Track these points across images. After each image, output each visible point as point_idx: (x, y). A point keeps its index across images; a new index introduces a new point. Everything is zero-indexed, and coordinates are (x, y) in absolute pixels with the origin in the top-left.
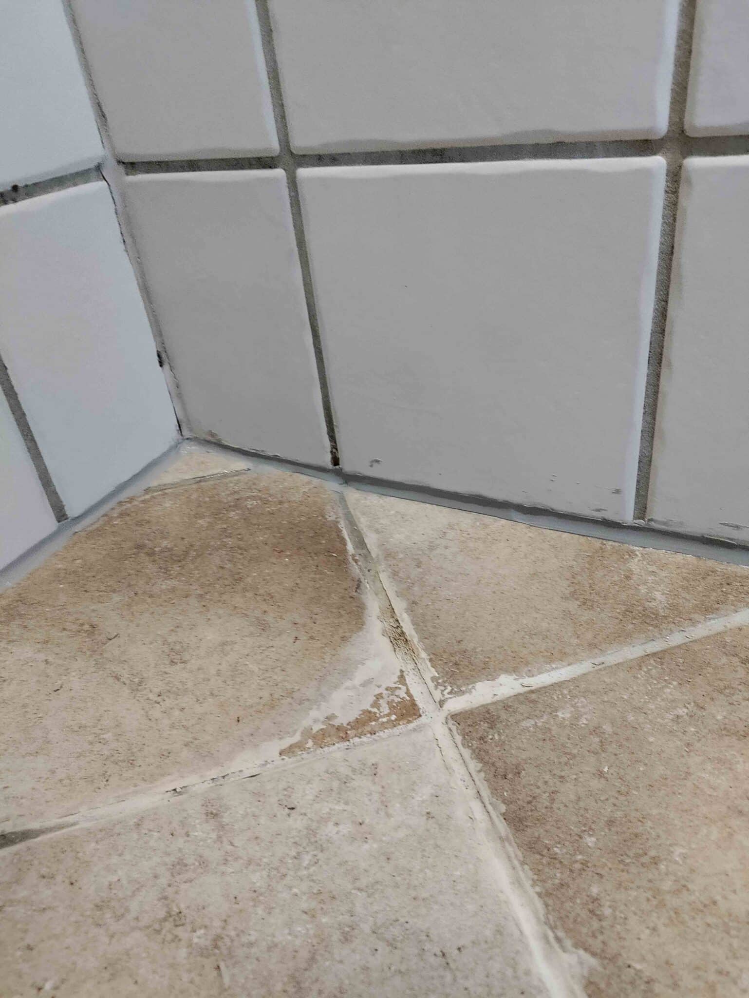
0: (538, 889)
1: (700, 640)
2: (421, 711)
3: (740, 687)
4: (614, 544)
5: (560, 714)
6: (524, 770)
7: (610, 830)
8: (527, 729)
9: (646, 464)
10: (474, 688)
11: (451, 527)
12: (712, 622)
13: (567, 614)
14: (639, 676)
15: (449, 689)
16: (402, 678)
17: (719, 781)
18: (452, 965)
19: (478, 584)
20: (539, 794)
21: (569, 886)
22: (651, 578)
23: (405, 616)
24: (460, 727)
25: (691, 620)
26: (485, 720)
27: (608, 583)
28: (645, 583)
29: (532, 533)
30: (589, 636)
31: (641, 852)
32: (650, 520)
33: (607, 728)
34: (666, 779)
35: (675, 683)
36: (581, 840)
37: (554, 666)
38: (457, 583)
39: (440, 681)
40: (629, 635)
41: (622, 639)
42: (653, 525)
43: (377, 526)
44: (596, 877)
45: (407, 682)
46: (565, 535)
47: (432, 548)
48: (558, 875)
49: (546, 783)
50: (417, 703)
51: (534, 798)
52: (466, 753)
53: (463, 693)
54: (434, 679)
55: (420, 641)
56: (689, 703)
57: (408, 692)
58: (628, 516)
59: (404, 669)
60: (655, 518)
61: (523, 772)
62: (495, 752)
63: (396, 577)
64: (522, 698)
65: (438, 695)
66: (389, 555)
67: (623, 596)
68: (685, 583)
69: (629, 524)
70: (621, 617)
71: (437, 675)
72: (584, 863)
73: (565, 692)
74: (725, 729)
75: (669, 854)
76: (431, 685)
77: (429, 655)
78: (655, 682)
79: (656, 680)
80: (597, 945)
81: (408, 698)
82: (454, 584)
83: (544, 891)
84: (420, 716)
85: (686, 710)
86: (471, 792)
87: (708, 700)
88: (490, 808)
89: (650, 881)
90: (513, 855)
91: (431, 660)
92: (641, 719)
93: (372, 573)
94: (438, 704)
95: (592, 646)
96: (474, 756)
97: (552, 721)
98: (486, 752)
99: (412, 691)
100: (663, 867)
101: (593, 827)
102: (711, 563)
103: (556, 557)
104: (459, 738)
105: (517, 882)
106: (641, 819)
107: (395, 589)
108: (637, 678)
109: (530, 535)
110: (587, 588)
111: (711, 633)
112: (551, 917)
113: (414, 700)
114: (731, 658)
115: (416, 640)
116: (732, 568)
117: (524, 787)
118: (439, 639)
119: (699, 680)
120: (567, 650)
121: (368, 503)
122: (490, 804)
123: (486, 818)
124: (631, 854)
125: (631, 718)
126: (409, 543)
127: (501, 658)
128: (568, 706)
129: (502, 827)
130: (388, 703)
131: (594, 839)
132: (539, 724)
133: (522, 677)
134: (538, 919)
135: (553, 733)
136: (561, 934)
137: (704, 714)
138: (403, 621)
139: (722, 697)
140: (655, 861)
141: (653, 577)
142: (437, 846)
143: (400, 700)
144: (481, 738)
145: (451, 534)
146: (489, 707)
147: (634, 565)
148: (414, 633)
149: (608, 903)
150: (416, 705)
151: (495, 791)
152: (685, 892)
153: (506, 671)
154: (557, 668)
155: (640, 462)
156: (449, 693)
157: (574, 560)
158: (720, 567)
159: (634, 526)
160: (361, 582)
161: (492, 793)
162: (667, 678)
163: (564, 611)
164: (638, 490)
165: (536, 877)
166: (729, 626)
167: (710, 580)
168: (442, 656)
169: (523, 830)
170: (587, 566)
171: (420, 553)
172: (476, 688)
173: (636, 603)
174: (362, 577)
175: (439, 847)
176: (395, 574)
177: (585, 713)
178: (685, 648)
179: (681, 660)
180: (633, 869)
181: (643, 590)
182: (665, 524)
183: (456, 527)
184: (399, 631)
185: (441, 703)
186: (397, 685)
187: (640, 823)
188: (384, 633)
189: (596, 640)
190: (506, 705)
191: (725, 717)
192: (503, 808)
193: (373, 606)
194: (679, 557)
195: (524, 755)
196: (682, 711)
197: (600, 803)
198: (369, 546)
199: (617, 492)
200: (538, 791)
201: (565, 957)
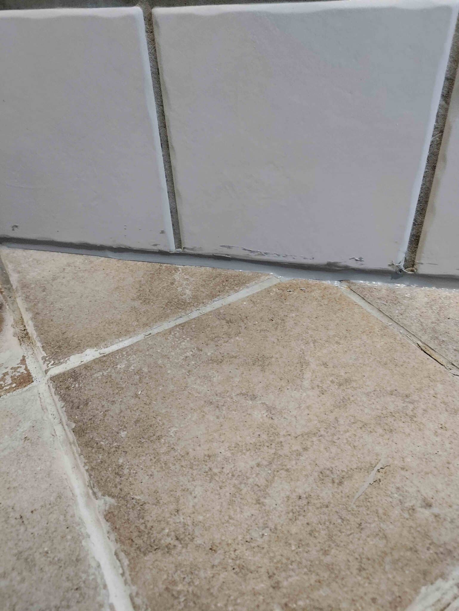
0: (87, 468)
1: (206, 314)
2: (33, 379)
3: (223, 336)
4: (167, 265)
5: (119, 366)
6: (91, 401)
7: (136, 425)
8: (97, 378)
9: (174, 212)
10: (69, 359)
11: (69, 265)
12: (215, 303)
13: (134, 308)
14: (169, 338)
15: (53, 362)
16: (23, 361)
17: (203, 388)
18: (26, 522)
19: (81, 297)
20: (98, 413)
21: (105, 462)
22: (185, 283)
23: (30, 322)
24: (54, 384)
25: (203, 303)
26: (72, 377)
27: (160, 288)
28: (181, 285)
29: (120, 264)
30: (144, 319)
31: (152, 434)
32: (184, 248)
33: (145, 370)
34: (173, 392)
35: (188, 339)
36: (117, 435)
37: (121, 340)
38: (68, 299)
39: (47, 359)
40: (167, 316)
41: (163, 319)
42: (187, 251)
43: (19, 269)
44: (123, 454)
45: (27, 362)
46: (139, 263)
47: (54, 279)
48: (100, 457)
49: (103, 406)
50: (32, 374)
51: (94, 416)
52: (57, 398)
53: (62, 363)
54: (44, 358)
55: (38, 336)
56: (194, 349)
57: (26, 369)
58: (172, 248)
59: (25, 355)
60: (186, 246)
61: (90, 403)
62: (74, 394)
63: (28, 299)
64: (97, 361)
65: (45, 367)
66: (25, 286)
67: (168, 295)
68: (204, 283)
69: (173, 252)
70: (164, 306)
71: (46, 355)
72: (118, 447)
73: (124, 353)
74: (211, 360)
75: (167, 433)
76: (41, 362)
77: (42, 344)
78: (177, 340)
79: (178, 339)
80: (116, 491)
81: (26, 372)
82: (66, 299)
83: (90, 468)
84: (33, 382)
85: (191, 353)
86: (57, 421)
87: (204, 345)
88: (66, 427)
89: (154, 449)
90: (75, 451)
91: (43, 347)
92: (166, 361)
93: (12, 299)
94: (44, 372)
95: (145, 325)
96: (61, 399)
97: (113, 371)
98: (69, 395)
99: (29, 368)
100: (163, 440)
101: (126, 425)
102: (219, 270)
103: (132, 276)
104: (53, 390)
105: (76, 467)
106: (155, 416)
107: (26, 306)
108: (168, 339)
109: (119, 265)
110: (148, 292)
111: (214, 309)
112: (91, 482)
113: (30, 373)
114: (222, 321)
115: (35, 337)
116: (230, 272)
117: (89, 411)
118: (50, 334)
119: (202, 335)
120: (130, 329)
121: (15, 255)
122: (67, 425)
123: (63, 433)
124: (146, 437)
125: (160, 362)
126: (39, 278)
127: (89, 339)
128: (124, 360)
129: (72, 437)
130: (11, 377)
131: (126, 433)
132: (105, 374)
133: (101, 348)
134: (85, 484)
135: (113, 377)
136: (96, 490)
137: (201, 353)
138: (28, 325)
139: (212, 343)
140: (159, 438)
141: (186, 282)
142: (28, 455)
143: (19, 374)
144: (68, 388)
145: (68, 269)
146: (76, 369)
147: (177, 276)
148: (34, 332)
149: (127, 467)
150: (31, 376)
151: (70, 417)
152: (172, 451)
153: (91, 347)
154: (122, 341)
155: (171, 212)
156: (52, 365)
157: (142, 277)
158: (223, 272)
159: (177, 253)
160: (3, 305)
161: (68, 418)
162: (184, 337)
163: (132, 307)
164: (174, 230)
165: (86, 461)
166: (224, 304)
167: (218, 280)
168: (51, 343)
169: (84, 436)
170: (149, 279)
171: (46, 282)
172: (70, 359)
173: (174, 297)
174: (4, 302)
175: (30, 456)
176: (27, 298)
177: (134, 364)
178: (198, 319)
179: (194, 326)
180: (146, 445)
181: (180, 289)
182: (192, 249)
183: (72, 265)
184: (25, 332)
185: (46, 372)
186: (19, 365)
187: (154, 419)
188: (15, 335)
189: (148, 321)
190: (87, 367)
191: (212, 353)
192: (73, 425)
193: (9, 318)
194: (203, 269)
195: (93, 393)
196: (189, 354)
197: (133, 412)
198: (12, 282)
199: (163, 232)
200: (97, 412)
201: (97, 502)
